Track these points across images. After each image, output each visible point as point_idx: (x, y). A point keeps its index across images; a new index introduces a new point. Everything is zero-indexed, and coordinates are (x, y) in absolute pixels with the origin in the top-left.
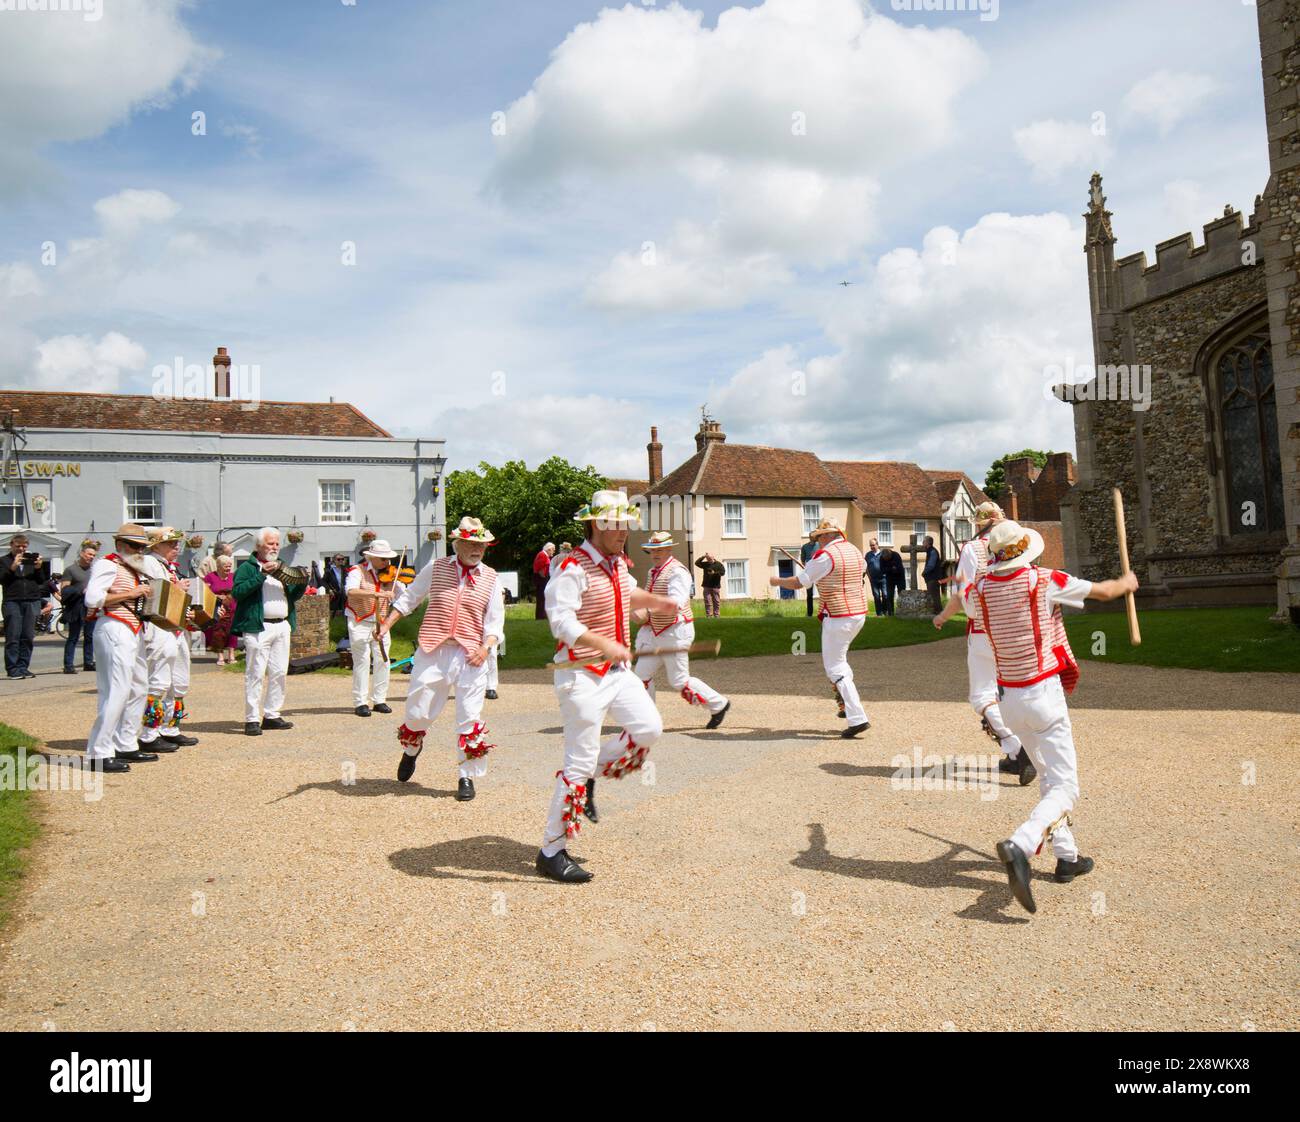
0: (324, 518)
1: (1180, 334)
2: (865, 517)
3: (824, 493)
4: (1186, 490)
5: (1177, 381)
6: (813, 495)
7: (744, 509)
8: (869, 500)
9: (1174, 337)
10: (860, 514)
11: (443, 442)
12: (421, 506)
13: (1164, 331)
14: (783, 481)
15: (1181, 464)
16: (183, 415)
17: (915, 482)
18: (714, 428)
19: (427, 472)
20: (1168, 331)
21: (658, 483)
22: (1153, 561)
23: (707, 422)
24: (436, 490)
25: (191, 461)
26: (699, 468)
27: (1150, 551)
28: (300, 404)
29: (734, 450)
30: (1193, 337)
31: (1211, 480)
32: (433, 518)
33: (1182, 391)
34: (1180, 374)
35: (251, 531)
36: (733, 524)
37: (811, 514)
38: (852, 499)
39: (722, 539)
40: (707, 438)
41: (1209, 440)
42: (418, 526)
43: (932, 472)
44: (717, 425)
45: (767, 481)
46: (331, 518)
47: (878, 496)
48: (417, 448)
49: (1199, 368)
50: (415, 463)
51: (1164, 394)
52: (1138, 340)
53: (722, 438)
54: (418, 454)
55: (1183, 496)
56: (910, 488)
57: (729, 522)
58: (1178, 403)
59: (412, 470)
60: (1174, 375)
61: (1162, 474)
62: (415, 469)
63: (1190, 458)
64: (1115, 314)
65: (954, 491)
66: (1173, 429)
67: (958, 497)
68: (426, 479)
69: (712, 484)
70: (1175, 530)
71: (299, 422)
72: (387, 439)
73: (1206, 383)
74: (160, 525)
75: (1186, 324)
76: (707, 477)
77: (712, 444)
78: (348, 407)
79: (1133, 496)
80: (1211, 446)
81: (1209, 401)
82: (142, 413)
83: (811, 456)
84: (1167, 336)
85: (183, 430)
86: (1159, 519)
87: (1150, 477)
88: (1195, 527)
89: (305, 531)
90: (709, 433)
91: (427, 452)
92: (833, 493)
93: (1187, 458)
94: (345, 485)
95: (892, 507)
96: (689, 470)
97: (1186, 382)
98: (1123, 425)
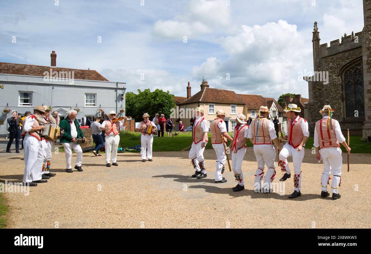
0: (86, 105)
1: (336, 65)
2: (248, 110)
3: (237, 103)
5: (335, 77)
6: (234, 103)
7: (215, 106)
8: (249, 105)
9: (334, 66)
10: (246, 109)
11: (125, 83)
12: (118, 102)
13: (332, 64)
14: (226, 99)
15: (335, 99)
16: (40, 71)
17: (261, 100)
18: (206, 83)
19: (120, 92)
20: (333, 64)
21: (189, 98)
23: (204, 81)
24: (123, 98)
25: (42, 86)
26: (202, 94)
28: (79, 70)
29: (212, 89)
30: (339, 66)
31: (342, 103)
32: (121, 106)
33: (336, 80)
34: (335, 76)
35: (63, 108)
36: (211, 110)
37: (233, 108)
38: (245, 104)
39: (208, 114)
40: (204, 86)
41: (342, 93)
42: (117, 108)
43: (266, 98)
44: (207, 82)
45: (221, 99)
46: (88, 105)
47: (251, 104)
48: (117, 85)
49: (340, 74)
50: (116, 89)
51: (331, 80)
52: (325, 66)
53: (208, 86)
54: (117, 86)
56: (260, 102)
57: (210, 110)
58: (334, 83)
59: (115, 91)
60: (334, 76)
62: (116, 91)
64: (319, 59)
65: (272, 103)
66: (333, 90)
67: (273, 105)
68: (119, 94)
69: (206, 99)
71: (79, 75)
72: (106, 82)
73: (341, 78)
74: (31, 105)
75: (337, 63)
76: (204, 97)
77: (206, 88)
78: (95, 71)
80: (342, 94)
81: (342, 83)
82: (26, 70)
83: (233, 92)
84: (332, 65)
85: (40, 76)
88: (338, 115)
89: (80, 108)
90: (204, 84)
91: (120, 86)
92: (240, 102)
93: (336, 97)
94: (94, 95)
95: (255, 107)
96: (199, 95)
97: (337, 78)
98: (321, 88)
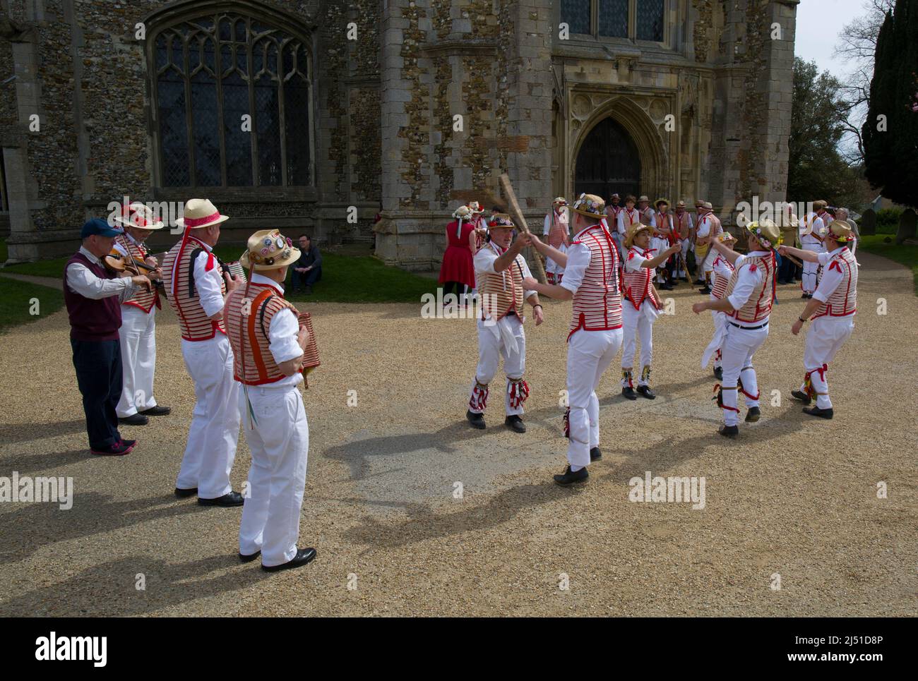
4: (123, 145)
5: (118, 45)
15: (120, 121)
22: (90, 207)
27: (87, 197)
31: (149, 139)
34: (122, 40)
41: (147, 104)
55: (121, 150)
58: (119, 66)
60: (115, 38)
61: (101, 128)
63: (130, 117)
66: (115, 89)
70: (113, 180)
79: (73, 145)
80: (149, 108)
81: (148, 70)
86: (97, 168)
87: (89, 129)
88: (133, 178)
93: (127, 117)
98: (64, 75)
